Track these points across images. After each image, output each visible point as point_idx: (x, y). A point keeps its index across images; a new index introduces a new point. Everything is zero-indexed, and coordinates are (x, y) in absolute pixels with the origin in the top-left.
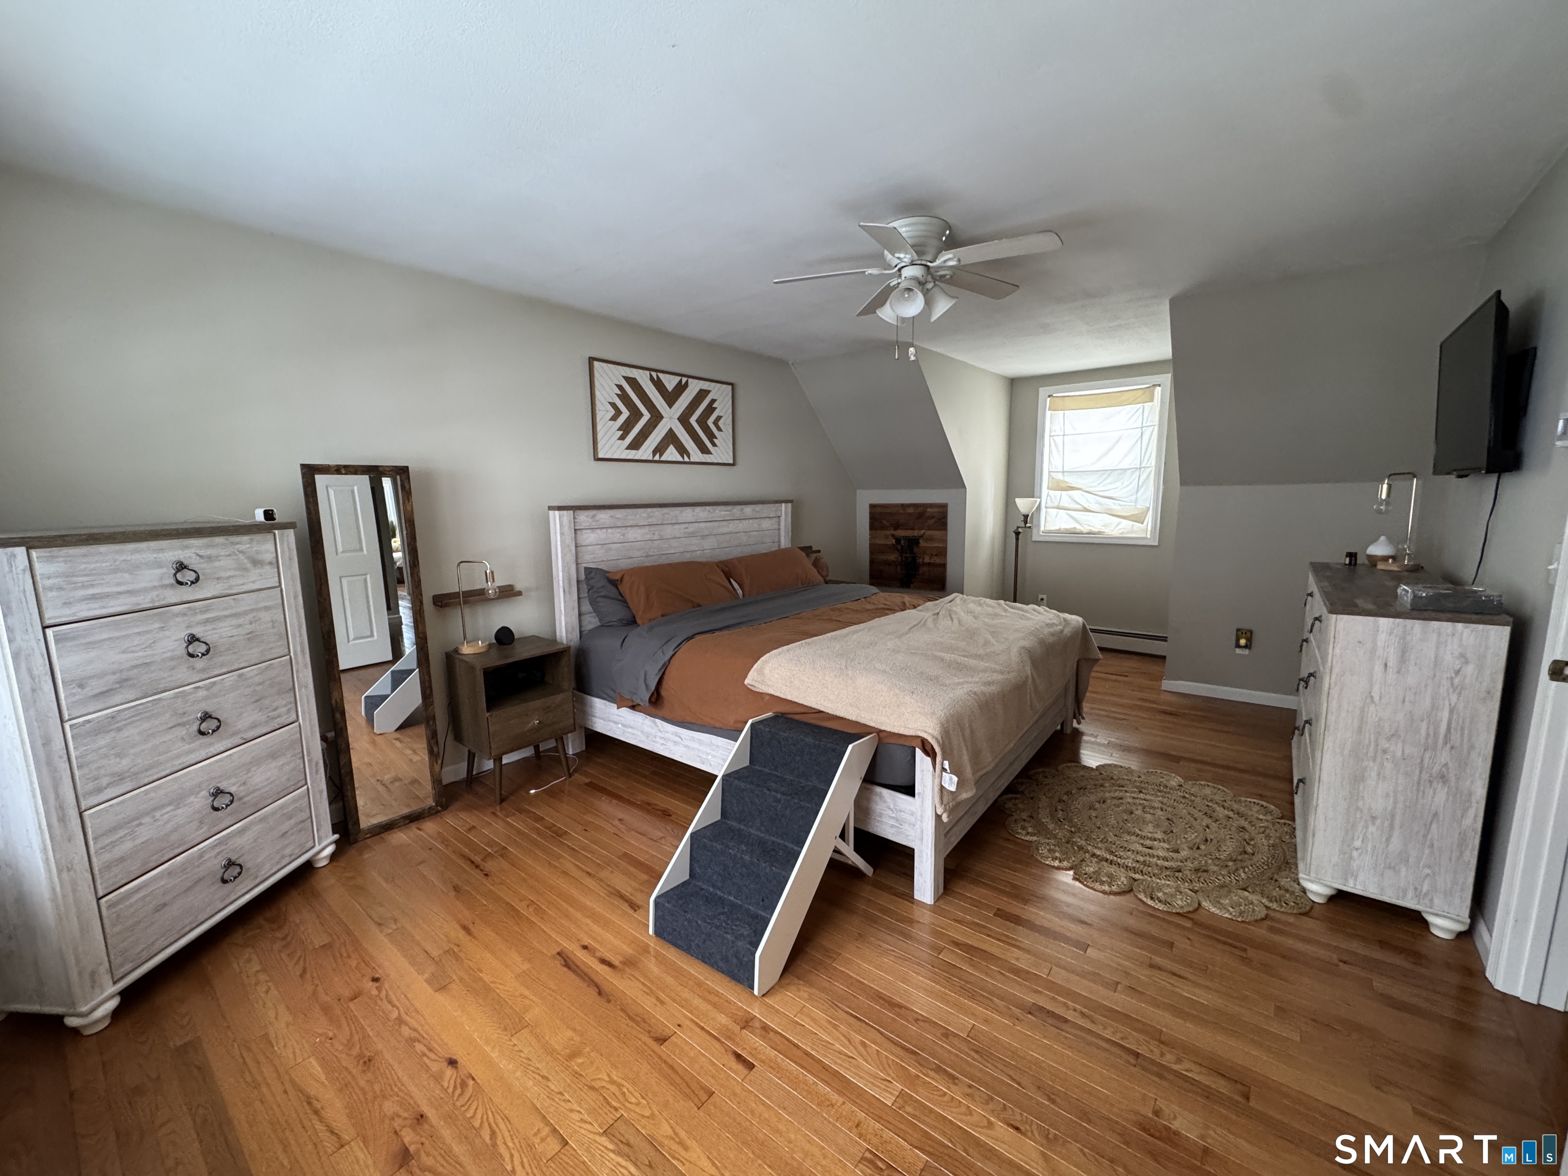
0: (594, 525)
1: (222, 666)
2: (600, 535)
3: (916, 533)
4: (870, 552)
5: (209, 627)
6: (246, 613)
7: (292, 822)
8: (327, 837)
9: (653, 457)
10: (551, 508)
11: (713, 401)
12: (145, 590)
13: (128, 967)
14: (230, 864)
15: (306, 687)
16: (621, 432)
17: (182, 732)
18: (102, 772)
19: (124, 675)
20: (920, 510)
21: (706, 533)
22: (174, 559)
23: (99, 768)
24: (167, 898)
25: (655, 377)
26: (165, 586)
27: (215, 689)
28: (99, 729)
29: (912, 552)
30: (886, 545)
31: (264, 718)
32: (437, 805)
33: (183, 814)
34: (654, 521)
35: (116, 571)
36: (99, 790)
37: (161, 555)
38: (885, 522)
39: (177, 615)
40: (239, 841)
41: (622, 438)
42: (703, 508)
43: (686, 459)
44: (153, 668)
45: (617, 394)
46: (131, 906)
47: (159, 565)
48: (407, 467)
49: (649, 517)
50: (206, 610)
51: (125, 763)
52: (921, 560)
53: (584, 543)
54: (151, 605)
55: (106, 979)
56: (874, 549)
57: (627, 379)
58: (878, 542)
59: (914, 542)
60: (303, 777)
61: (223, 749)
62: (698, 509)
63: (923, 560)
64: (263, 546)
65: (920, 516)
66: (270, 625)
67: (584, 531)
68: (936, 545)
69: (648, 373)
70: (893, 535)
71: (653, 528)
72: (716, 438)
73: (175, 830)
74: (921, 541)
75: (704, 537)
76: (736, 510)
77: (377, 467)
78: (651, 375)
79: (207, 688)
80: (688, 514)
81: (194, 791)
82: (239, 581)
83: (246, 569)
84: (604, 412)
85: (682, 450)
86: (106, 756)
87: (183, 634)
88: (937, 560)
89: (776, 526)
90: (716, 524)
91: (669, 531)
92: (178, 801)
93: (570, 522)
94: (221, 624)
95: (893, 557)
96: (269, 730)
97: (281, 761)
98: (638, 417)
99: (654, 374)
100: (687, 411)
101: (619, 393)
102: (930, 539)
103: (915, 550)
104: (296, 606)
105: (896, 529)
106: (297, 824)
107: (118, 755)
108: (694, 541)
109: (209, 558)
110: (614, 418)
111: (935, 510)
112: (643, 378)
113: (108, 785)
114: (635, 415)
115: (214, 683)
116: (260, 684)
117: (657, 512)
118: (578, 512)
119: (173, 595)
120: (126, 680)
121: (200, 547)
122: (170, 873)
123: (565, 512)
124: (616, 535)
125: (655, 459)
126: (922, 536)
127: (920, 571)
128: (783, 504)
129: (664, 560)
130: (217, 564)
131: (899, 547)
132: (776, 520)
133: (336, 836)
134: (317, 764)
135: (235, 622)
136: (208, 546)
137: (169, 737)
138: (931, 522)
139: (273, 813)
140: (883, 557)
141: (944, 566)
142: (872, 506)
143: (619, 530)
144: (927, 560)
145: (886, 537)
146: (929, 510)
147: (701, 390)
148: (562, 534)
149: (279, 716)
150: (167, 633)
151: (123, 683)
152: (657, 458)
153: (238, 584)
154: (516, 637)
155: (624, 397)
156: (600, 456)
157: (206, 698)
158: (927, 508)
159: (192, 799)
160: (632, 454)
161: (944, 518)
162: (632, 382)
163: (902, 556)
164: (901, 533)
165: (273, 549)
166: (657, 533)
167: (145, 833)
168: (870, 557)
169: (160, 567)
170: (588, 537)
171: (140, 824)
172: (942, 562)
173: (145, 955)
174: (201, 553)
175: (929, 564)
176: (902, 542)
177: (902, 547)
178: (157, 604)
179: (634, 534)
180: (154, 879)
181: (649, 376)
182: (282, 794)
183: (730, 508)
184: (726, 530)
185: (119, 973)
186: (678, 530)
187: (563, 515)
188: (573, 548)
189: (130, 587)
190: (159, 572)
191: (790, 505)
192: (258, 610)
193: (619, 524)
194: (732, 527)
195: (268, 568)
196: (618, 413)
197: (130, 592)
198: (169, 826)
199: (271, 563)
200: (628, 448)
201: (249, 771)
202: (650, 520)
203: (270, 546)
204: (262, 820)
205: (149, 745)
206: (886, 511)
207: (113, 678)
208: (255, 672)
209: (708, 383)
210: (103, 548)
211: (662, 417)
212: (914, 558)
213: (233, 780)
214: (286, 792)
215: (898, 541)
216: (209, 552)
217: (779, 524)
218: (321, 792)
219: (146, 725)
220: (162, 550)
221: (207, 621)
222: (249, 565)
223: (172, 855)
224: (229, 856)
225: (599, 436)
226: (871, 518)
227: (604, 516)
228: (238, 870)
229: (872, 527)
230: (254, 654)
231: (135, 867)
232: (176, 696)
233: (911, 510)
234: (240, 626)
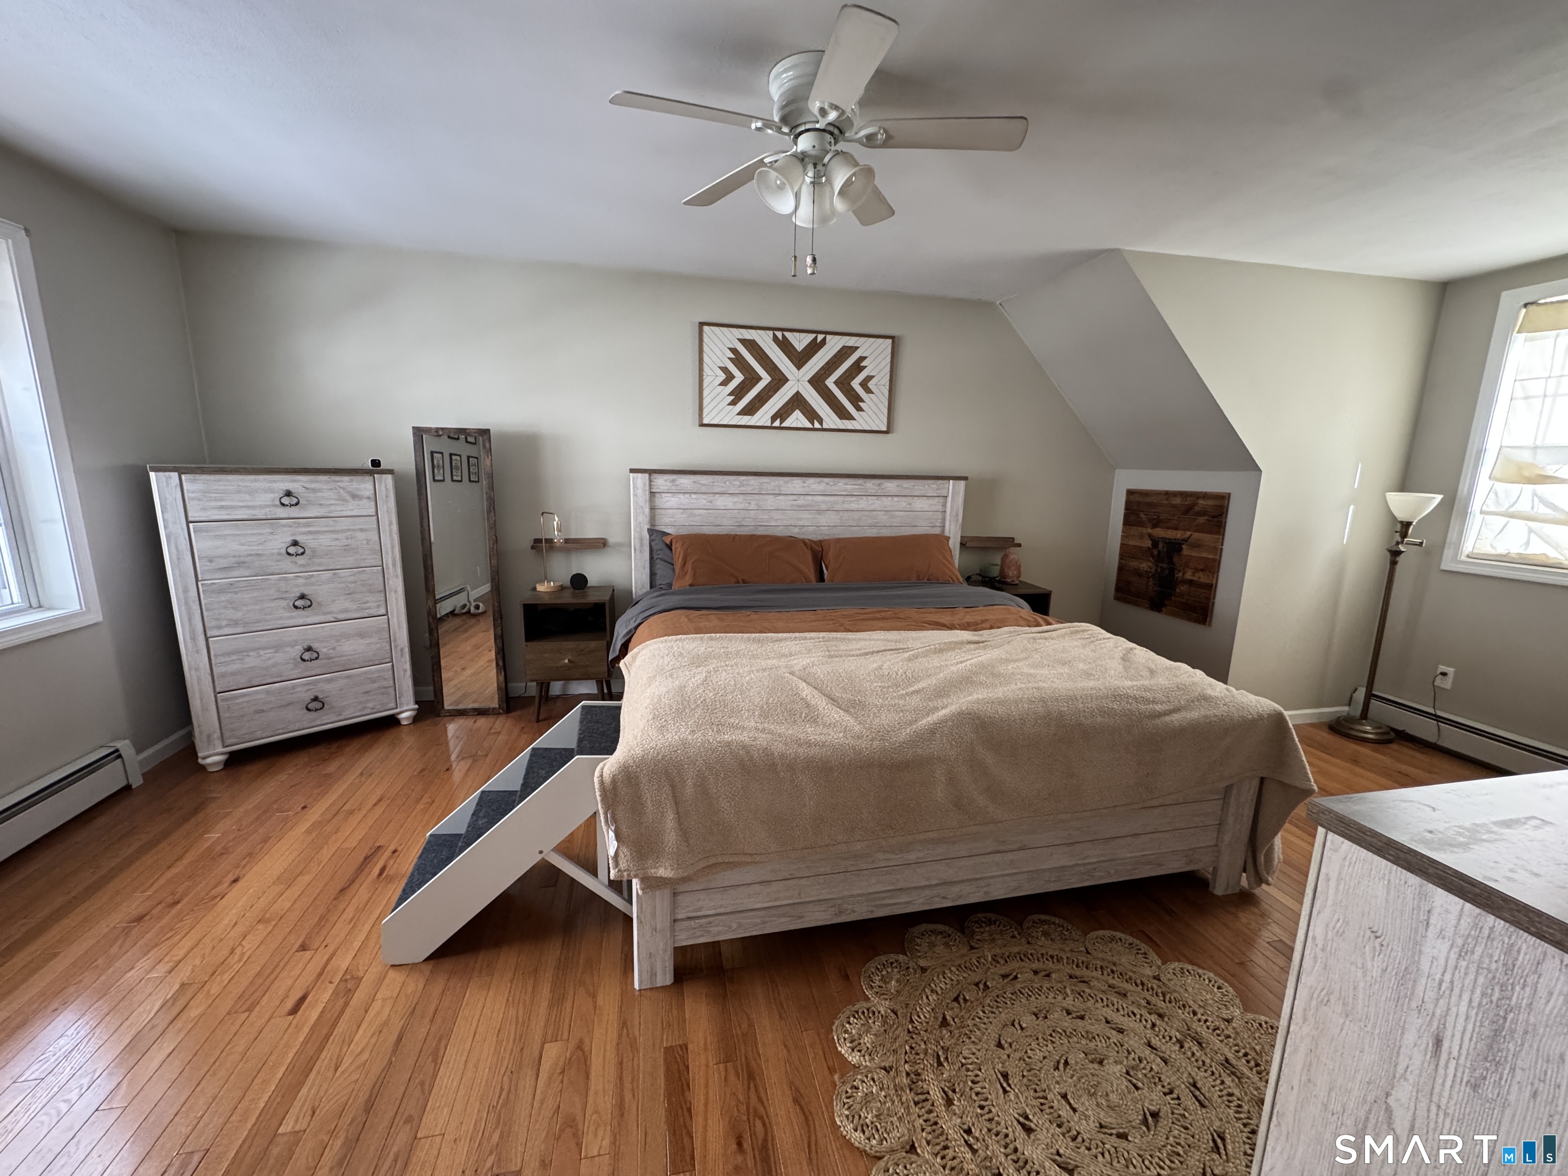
0: (674, 489)
1: (320, 565)
2: (683, 499)
3: (1178, 535)
4: (1120, 555)
5: (311, 537)
6: (343, 531)
7: (376, 685)
8: (408, 704)
9: (772, 423)
10: (632, 471)
11: (862, 359)
12: (261, 507)
13: (234, 741)
14: (316, 699)
15: (396, 592)
16: (733, 397)
17: (284, 603)
18: (223, 616)
19: (242, 559)
20: (1189, 501)
21: (824, 507)
22: (285, 488)
23: (220, 614)
24: (265, 708)
25: (780, 337)
26: (275, 506)
27: (313, 580)
28: (221, 590)
29: (1171, 561)
30: (1140, 547)
31: (355, 607)
32: (499, 708)
33: (280, 657)
34: (749, 489)
35: (239, 492)
36: (219, 627)
37: (274, 485)
38: (1142, 515)
39: (284, 526)
40: (327, 687)
41: (733, 403)
42: (820, 479)
43: (817, 425)
44: (264, 558)
45: (730, 359)
46: (238, 704)
47: (272, 491)
48: (489, 430)
49: (742, 485)
50: (308, 525)
51: (239, 615)
52: (1180, 574)
53: (664, 506)
54: (264, 517)
55: (218, 743)
56: (1126, 552)
57: (743, 342)
58: (1132, 543)
59: (1175, 547)
60: (389, 655)
61: (317, 621)
62: (811, 481)
63: (1184, 574)
64: (364, 485)
65: (1188, 509)
66: (365, 542)
67: (663, 495)
68: (1205, 555)
69: (771, 333)
70: (1150, 535)
71: (749, 497)
72: (863, 401)
73: (274, 666)
74: (1184, 547)
75: (820, 512)
76: (870, 484)
77: (465, 429)
78: (774, 335)
79: (306, 578)
80: (797, 485)
81: (292, 644)
82: (339, 508)
83: (344, 500)
84: (714, 376)
85: (812, 415)
86: (226, 608)
87: (289, 539)
88: (1202, 578)
89: (940, 508)
90: (840, 498)
91: (770, 502)
92: (278, 647)
93: (644, 485)
94: (321, 537)
95: (1145, 565)
96: (358, 616)
97: (368, 641)
98: (754, 381)
99: (779, 334)
100: (823, 372)
101: (732, 356)
102: (1197, 546)
103: (1175, 560)
104: (390, 532)
105: (1155, 526)
106: (380, 688)
107: (235, 609)
108: (805, 515)
109: (314, 490)
110: (724, 383)
111: (1210, 502)
112: (765, 340)
113: (227, 626)
114: (752, 379)
115: (312, 576)
116: (352, 582)
117: (753, 480)
118: (655, 476)
119: (282, 512)
120: (243, 562)
121: (305, 482)
122: (268, 692)
123: (639, 475)
124: (703, 501)
125: (774, 425)
126: (1186, 540)
127: (1178, 590)
128: (951, 481)
129: (761, 531)
130: (319, 494)
131: (1156, 552)
132: (941, 500)
133: (417, 706)
134: (402, 650)
135: (334, 536)
136: (312, 482)
137: (273, 604)
138: (1201, 520)
139: (358, 675)
140: (1133, 564)
141: (1211, 588)
142: (1130, 493)
143: (705, 496)
144: (1189, 576)
145: (1141, 537)
146: (1201, 502)
147: (844, 347)
148: (635, 495)
149: (369, 608)
150: (276, 537)
151: (240, 564)
152: (777, 423)
153: (338, 510)
154: (589, 585)
155: (738, 360)
156: (706, 421)
157: (305, 585)
158: (1198, 498)
159: (289, 649)
160: (745, 420)
161: (1221, 515)
162: (751, 345)
163: (1157, 566)
164: (1159, 532)
165: (372, 487)
166: (753, 503)
167: (251, 661)
168: (1120, 562)
169: (273, 492)
170: (668, 501)
171: (248, 656)
172: (1209, 582)
173: (247, 737)
174: (308, 486)
175: (1191, 582)
176: (1161, 545)
177: (1159, 552)
178: (269, 517)
179: (722, 502)
180: (257, 692)
181: (771, 336)
182: (367, 664)
183: (860, 481)
184: (854, 506)
185: (228, 742)
186: (782, 502)
187: (637, 478)
188: (647, 510)
189: (250, 504)
190: (272, 495)
191: (962, 483)
192: (353, 530)
193: (704, 489)
194: (863, 503)
195: (365, 501)
196: (730, 377)
197: (248, 507)
198: (270, 662)
199: (369, 498)
200: (739, 414)
201: (338, 641)
202: (742, 489)
203: (369, 486)
204: (348, 677)
205: (258, 607)
206: (1148, 500)
207: (234, 560)
208: (347, 574)
209: (854, 339)
210: (230, 477)
211: (786, 380)
212: (1172, 570)
213: (325, 644)
214: (371, 663)
215: (1155, 543)
216: (313, 486)
217: (944, 505)
218: (405, 671)
219: (255, 594)
220: (275, 482)
221: (310, 533)
222: (348, 498)
223: (270, 681)
224: (317, 694)
225: (705, 402)
226: (1126, 509)
227: (685, 481)
228: (320, 705)
229: (1127, 522)
230: (349, 561)
231: (243, 681)
232: (279, 580)
233: (1177, 501)
234: (337, 539)
